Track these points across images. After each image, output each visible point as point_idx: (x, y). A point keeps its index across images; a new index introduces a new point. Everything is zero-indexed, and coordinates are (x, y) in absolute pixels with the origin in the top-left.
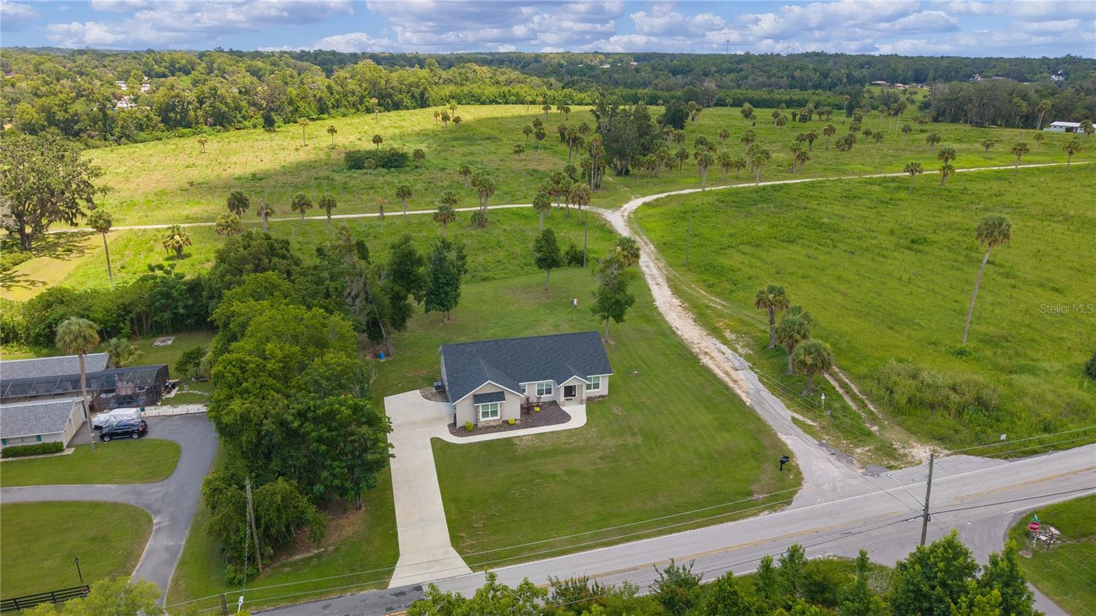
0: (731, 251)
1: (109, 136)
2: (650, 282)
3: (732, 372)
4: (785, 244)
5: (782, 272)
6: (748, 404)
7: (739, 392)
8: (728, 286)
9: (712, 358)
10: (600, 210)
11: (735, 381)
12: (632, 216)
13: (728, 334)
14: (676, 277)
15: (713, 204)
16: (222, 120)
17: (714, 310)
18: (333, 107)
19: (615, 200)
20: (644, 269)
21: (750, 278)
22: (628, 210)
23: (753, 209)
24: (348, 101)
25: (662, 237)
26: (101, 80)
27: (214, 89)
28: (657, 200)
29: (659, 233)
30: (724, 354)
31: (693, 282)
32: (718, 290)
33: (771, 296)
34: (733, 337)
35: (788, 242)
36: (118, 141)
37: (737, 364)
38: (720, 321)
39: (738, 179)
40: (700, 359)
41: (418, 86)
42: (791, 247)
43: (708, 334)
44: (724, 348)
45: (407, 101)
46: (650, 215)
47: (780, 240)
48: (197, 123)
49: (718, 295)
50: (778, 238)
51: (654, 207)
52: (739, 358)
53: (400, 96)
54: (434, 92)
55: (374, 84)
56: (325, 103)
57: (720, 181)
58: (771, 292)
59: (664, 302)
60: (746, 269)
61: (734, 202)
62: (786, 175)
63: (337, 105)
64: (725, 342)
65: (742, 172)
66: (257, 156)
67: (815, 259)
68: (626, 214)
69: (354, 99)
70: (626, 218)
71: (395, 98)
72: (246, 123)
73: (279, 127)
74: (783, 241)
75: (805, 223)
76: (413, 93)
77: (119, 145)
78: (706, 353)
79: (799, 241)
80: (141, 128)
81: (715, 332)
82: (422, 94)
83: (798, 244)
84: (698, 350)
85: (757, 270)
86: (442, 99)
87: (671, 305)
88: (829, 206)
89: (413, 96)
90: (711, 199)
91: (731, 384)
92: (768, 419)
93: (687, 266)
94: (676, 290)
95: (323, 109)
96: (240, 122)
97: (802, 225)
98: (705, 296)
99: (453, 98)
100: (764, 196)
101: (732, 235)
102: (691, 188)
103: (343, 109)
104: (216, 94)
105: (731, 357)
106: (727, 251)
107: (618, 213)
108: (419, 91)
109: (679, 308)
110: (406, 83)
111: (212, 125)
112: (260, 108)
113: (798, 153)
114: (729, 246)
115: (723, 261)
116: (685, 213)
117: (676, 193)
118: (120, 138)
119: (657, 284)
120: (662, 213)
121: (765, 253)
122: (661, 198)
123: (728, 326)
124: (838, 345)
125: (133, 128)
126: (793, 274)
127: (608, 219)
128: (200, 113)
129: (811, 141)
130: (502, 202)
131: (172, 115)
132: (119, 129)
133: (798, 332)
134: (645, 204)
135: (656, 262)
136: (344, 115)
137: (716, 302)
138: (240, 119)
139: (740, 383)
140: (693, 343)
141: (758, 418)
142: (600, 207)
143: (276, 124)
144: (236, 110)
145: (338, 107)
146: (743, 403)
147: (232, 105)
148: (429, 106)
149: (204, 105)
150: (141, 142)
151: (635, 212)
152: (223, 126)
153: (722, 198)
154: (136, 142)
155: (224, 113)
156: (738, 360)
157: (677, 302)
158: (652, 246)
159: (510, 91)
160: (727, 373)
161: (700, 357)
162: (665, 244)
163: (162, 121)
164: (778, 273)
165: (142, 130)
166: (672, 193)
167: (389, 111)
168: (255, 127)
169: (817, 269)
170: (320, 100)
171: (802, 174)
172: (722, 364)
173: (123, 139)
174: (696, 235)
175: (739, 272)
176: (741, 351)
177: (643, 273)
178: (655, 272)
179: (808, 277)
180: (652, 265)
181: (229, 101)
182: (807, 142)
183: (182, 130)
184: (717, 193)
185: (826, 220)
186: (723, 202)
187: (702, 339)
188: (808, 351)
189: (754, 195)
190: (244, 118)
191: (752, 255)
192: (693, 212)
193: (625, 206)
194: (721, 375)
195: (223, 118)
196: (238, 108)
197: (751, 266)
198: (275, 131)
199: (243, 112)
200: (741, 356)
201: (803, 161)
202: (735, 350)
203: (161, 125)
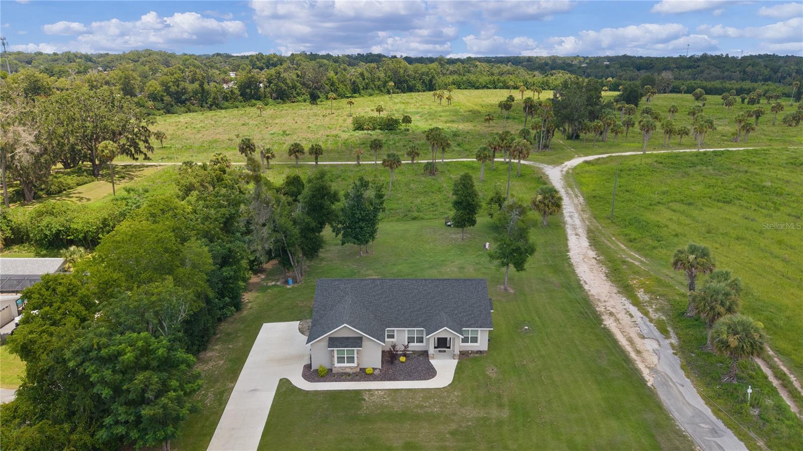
0: (660, 207)
1: (204, 104)
2: (569, 231)
3: (637, 340)
4: (720, 204)
5: (713, 231)
6: (649, 384)
7: (641, 366)
8: (650, 242)
9: (617, 320)
10: (541, 166)
11: (638, 352)
12: (571, 171)
13: (641, 295)
14: (597, 229)
15: (651, 165)
16: (283, 95)
17: (630, 266)
18: (363, 89)
19: (559, 158)
20: (567, 219)
21: (676, 235)
22: (568, 166)
23: (691, 171)
24: (375, 85)
25: (593, 190)
26: (220, 71)
27: (279, 73)
28: (599, 159)
29: (591, 187)
30: (631, 316)
31: (614, 235)
32: (639, 245)
33: (692, 257)
34: (647, 298)
35: (724, 202)
36: (210, 108)
37: (645, 331)
38: (635, 279)
39: (680, 145)
40: (602, 320)
41: (427, 75)
42: (728, 207)
43: (619, 292)
44: (633, 310)
45: (419, 86)
46: (587, 171)
47: (715, 200)
48: (265, 97)
49: (638, 250)
50: (713, 197)
51: (593, 165)
52: (648, 323)
53: (414, 82)
54: (440, 80)
55: (396, 72)
56: (357, 86)
57: (663, 147)
58: (692, 253)
59: (579, 254)
60: (673, 226)
61: (672, 163)
62: (730, 143)
63: (366, 88)
64: (636, 303)
65: (685, 139)
66: (294, 120)
67: (752, 220)
68: (565, 169)
69: (380, 83)
70: (564, 173)
71: (410, 83)
72: (299, 98)
73: (321, 101)
74: (718, 201)
75: (744, 185)
76: (424, 80)
77: (211, 110)
78: (611, 314)
79: (737, 202)
80: (226, 99)
81: (627, 290)
82: (431, 81)
83: (735, 204)
84: (602, 309)
85: (686, 228)
86: (446, 85)
87: (585, 256)
88: (772, 171)
89: (423, 82)
90: (649, 161)
91: (633, 355)
92: (672, 408)
93: (612, 219)
94: (594, 241)
95: (356, 90)
96: (295, 97)
97: (741, 187)
98: (624, 250)
99: (454, 84)
100: (705, 160)
101: (664, 193)
102: (634, 151)
103: (370, 91)
104: (279, 76)
105: (639, 321)
106: (656, 207)
107: (558, 169)
108: (428, 79)
109: (594, 261)
110: (420, 72)
111: (275, 99)
112: (308, 87)
113: (743, 124)
114: (659, 203)
115: (650, 217)
116: (621, 171)
117: (617, 154)
118: (211, 106)
119: (577, 235)
120: (600, 170)
121: (697, 211)
122: (603, 158)
123: (642, 285)
124: (775, 321)
125: (220, 99)
126: (726, 234)
127: (547, 173)
128: (268, 89)
129: (757, 117)
130: (459, 157)
131: (248, 91)
132: (211, 100)
133: (722, 304)
134: (586, 162)
135: (582, 213)
136: (371, 95)
137: (635, 258)
138: (295, 95)
139: (645, 355)
140: (599, 300)
141: (659, 406)
142: (542, 163)
143: (319, 100)
144: (293, 88)
145: (367, 89)
146: (643, 382)
147: (290, 84)
148: (435, 90)
149: (271, 85)
150: (225, 108)
151: (575, 168)
152: (283, 100)
153: (660, 160)
154: (221, 108)
155: (285, 90)
156: (647, 326)
157: (592, 254)
158: (581, 199)
159: (498, 79)
160: (630, 341)
161: (603, 317)
162: (594, 197)
163: (241, 95)
164: (708, 232)
165: (227, 101)
166: (614, 155)
167: (404, 93)
168: (305, 101)
169: (755, 231)
170: (354, 83)
171: (746, 142)
172: (627, 329)
173: (214, 107)
174: (627, 191)
175: (665, 229)
176: (653, 315)
177: (565, 223)
178: (578, 222)
179: (743, 239)
180: (576, 215)
181: (288, 81)
182: (754, 117)
183: (254, 101)
184: (657, 156)
185: (769, 184)
186: (661, 163)
187: (611, 297)
188: (733, 329)
189: (694, 159)
190: (298, 94)
191: (683, 213)
192: (630, 170)
193: (566, 163)
194: (623, 342)
195: (283, 94)
196: (294, 87)
197: (680, 224)
198: (317, 104)
199: (298, 90)
200: (651, 321)
201: (748, 131)
202: (646, 314)
203: (240, 98)
